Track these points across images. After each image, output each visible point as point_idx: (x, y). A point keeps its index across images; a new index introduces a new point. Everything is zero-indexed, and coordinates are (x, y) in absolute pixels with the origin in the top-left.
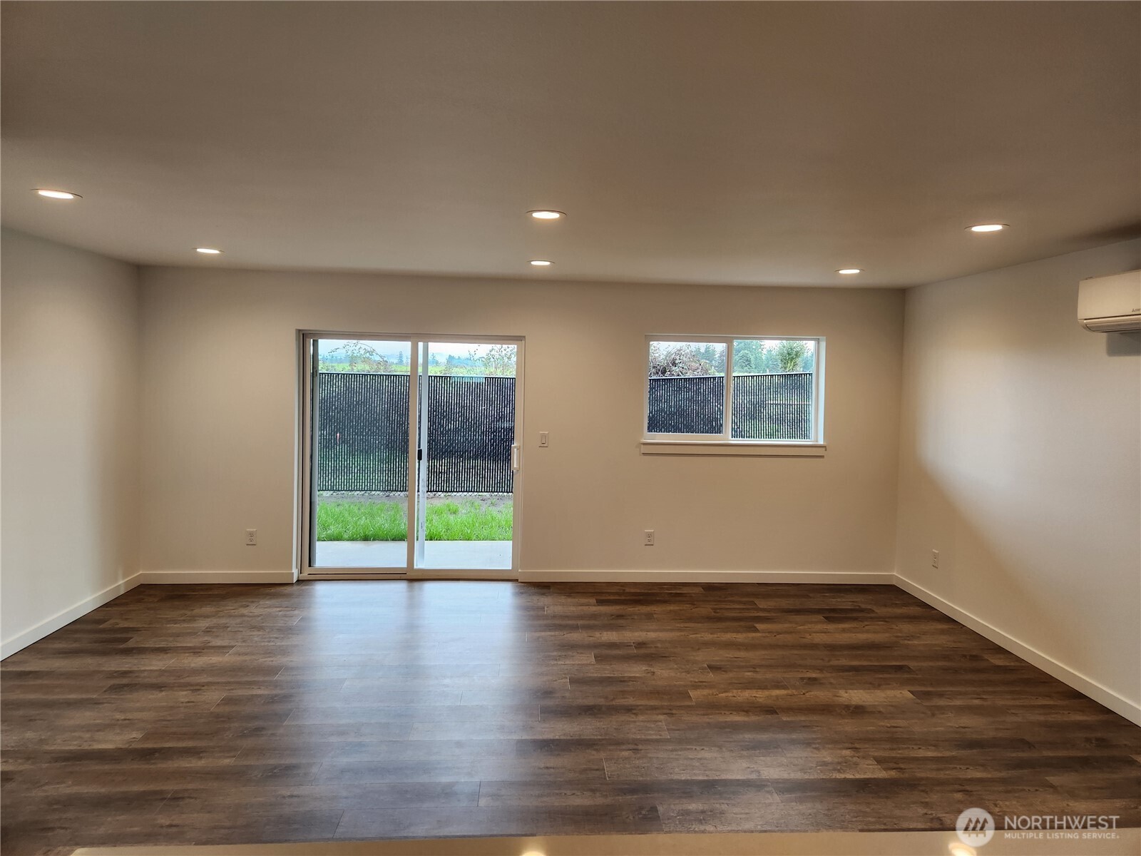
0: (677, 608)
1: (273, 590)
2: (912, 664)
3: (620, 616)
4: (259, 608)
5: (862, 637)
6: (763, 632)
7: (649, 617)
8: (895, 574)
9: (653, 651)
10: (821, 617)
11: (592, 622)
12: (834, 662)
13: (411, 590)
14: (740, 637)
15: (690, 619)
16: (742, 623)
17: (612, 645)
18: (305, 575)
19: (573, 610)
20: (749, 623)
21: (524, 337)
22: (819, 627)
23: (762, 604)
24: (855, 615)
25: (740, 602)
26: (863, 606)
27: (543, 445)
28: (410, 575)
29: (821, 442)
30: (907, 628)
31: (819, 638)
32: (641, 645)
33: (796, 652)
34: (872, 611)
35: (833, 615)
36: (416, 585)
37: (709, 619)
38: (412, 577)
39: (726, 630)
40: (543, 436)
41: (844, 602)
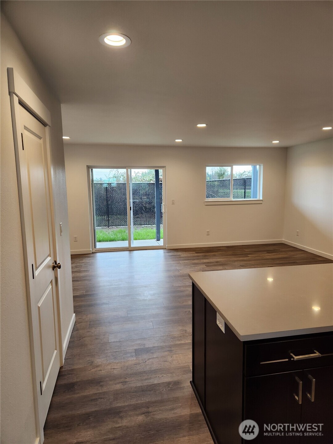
0: (221, 253)
1: (86, 256)
2: (297, 261)
3: (205, 256)
4: (86, 260)
5: (280, 256)
6: (251, 257)
7: (215, 255)
8: (283, 240)
9: (221, 263)
10: (265, 252)
11: (198, 258)
12: (275, 262)
13: (130, 253)
14: (245, 258)
15: (227, 255)
16: (243, 255)
17: (208, 263)
18: (94, 251)
19: (189, 255)
20: (246, 255)
21: (165, 166)
22: (266, 255)
23: (247, 250)
24: (275, 251)
25: (239, 250)
26: (277, 249)
27: (173, 204)
28: (130, 249)
29: (261, 199)
30: (292, 253)
31: (268, 257)
32: (217, 262)
33: (263, 261)
34: (280, 250)
35: (269, 252)
36: (132, 252)
37: (233, 255)
38: (130, 250)
39: (240, 257)
40: (173, 200)
41: (271, 248)
